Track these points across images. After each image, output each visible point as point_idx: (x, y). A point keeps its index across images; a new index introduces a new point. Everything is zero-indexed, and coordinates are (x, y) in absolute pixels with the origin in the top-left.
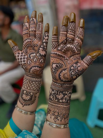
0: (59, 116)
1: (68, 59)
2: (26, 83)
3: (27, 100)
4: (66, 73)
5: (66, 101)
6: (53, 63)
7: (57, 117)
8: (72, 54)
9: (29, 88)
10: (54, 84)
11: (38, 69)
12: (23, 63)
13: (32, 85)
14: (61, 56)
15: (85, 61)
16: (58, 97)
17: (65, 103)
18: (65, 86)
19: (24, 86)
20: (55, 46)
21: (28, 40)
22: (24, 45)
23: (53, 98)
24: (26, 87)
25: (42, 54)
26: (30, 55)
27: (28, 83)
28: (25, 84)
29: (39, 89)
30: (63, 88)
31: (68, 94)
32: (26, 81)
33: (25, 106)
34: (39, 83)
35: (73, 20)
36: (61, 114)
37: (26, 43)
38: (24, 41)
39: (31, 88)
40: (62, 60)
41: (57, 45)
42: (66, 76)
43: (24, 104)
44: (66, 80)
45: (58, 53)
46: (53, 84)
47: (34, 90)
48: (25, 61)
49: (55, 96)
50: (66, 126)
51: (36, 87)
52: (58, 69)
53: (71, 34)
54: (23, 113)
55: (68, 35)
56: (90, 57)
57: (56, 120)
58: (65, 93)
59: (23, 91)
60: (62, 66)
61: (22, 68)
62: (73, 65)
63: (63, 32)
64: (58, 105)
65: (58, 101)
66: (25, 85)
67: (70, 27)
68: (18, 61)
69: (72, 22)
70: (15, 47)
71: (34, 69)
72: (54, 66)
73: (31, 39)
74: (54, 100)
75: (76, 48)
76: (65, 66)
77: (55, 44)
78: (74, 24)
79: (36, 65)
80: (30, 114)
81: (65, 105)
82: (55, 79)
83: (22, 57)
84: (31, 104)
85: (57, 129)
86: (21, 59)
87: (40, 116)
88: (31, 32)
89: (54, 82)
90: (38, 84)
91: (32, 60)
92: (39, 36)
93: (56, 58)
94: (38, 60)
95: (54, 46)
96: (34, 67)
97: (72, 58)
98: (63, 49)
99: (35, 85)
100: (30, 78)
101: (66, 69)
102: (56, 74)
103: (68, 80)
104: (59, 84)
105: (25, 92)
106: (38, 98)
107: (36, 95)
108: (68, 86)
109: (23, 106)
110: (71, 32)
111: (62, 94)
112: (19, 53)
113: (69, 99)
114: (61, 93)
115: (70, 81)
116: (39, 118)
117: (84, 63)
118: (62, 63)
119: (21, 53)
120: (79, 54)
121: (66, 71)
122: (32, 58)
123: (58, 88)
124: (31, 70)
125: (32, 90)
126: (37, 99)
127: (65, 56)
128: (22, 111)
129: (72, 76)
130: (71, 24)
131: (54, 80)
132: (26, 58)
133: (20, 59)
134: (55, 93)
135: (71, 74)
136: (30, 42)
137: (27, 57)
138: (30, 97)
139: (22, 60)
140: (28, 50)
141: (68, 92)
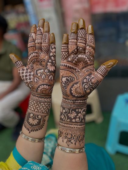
0: (73, 138)
1: (80, 71)
2: (33, 104)
3: (35, 124)
4: (78, 87)
5: (79, 120)
6: (63, 77)
7: (70, 139)
8: (84, 65)
9: (36, 110)
10: (65, 101)
11: (47, 88)
12: (28, 81)
13: (40, 106)
14: (72, 68)
15: (99, 72)
16: (70, 116)
17: (78, 122)
18: (78, 102)
19: (30, 108)
20: (65, 56)
21: (34, 54)
22: (30, 60)
23: (64, 118)
24: (32, 109)
25: (51, 70)
26: (37, 71)
27: (36, 104)
28: (31, 105)
29: (48, 111)
30: (76, 105)
31: (82, 112)
32: (32, 102)
33: (32, 133)
34: (49, 104)
35: (82, 26)
36: (75, 136)
37: (32, 58)
38: (29, 55)
39: (39, 110)
40: (73, 73)
41: (67, 55)
42: (78, 90)
43: (30, 130)
44: (79, 96)
45: (68, 65)
46: (63, 102)
47: (42, 112)
48: (32, 79)
49: (67, 115)
50: (81, 150)
51: (45, 108)
52: (69, 84)
53: (82, 43)
54: (30, 140)
55: (78, 43)
56: (105, 67)
57: (69, 144)
58: (79, 111)
59: (30, 114)
60: (74, 79)
61: (28, 87)
62: (86, 77)
63: (72, 40)
64: (71, 125)
65: (71, 121)
66: (32, 107)
67: (80, 35)
68: (22, 78)
69: (82, 29)
70: (19, 62)
71: (42, 88)
72: (64, 79)
73: (37, 53)
74: (66, 120)
75: (88, 58)
76: (77, 80)
77: (65, 55)
78: (84, 31)
79: (45, 83)
80: (38, 142)
81: (79, 125)
82: (66, 95)
83: (27, 74)
84: (40, 130)
85: (71, 154)
86: (26, 76)
87: (50, 142)
88: (37, 44)
89: (64, 98)
90: (47, 105)
91: (40, 77)
92: (45, 49)
93: (66, 71)
94: (47, 77)
95: (63, 56)
96: (42, 86)
97: (84, 69)
98: (74, 60)
99: (44, 106)
100: (38, 99)
101: (78, 82)
102: (66, 89)
103: (81, 95)
104: (70, 100)
105: (32, 115)
106: (48, 121)
107: (45, 118)
108: (81, 103)
109: (30, 133)
110: (81, 40)
111: (75, 112)
112: (23, 70)
113: (83, 118)
114: (73, 111)
115: (84, 96)
116: (49, 145)
117: (98, 74)
118: (74, 76)
119: (26, 69)
120: (92, 65)
121: (78, 85)
122: (39, 75)
123: (70, 106)
124: (39, 88)
125: (41, 112)
126: (46, 123)
127: (77, 68)
128: (28, 138)
129: (85, 89)
130: (80, 31)
131: (64, 96)
132: (32, 75)
133: (24, 77)
134: (66, 111)
135: (85, 88)
136: (37, 56)
137: (34, 74)
138: (38, 121)
139: (28, 77)
140: (35, 65)
141: (82, 109)
